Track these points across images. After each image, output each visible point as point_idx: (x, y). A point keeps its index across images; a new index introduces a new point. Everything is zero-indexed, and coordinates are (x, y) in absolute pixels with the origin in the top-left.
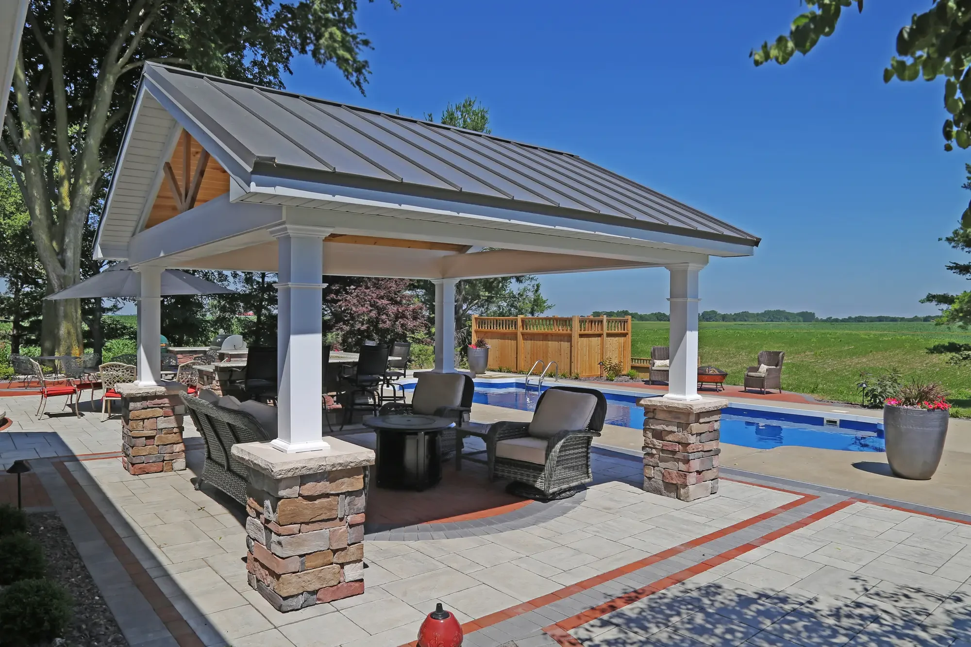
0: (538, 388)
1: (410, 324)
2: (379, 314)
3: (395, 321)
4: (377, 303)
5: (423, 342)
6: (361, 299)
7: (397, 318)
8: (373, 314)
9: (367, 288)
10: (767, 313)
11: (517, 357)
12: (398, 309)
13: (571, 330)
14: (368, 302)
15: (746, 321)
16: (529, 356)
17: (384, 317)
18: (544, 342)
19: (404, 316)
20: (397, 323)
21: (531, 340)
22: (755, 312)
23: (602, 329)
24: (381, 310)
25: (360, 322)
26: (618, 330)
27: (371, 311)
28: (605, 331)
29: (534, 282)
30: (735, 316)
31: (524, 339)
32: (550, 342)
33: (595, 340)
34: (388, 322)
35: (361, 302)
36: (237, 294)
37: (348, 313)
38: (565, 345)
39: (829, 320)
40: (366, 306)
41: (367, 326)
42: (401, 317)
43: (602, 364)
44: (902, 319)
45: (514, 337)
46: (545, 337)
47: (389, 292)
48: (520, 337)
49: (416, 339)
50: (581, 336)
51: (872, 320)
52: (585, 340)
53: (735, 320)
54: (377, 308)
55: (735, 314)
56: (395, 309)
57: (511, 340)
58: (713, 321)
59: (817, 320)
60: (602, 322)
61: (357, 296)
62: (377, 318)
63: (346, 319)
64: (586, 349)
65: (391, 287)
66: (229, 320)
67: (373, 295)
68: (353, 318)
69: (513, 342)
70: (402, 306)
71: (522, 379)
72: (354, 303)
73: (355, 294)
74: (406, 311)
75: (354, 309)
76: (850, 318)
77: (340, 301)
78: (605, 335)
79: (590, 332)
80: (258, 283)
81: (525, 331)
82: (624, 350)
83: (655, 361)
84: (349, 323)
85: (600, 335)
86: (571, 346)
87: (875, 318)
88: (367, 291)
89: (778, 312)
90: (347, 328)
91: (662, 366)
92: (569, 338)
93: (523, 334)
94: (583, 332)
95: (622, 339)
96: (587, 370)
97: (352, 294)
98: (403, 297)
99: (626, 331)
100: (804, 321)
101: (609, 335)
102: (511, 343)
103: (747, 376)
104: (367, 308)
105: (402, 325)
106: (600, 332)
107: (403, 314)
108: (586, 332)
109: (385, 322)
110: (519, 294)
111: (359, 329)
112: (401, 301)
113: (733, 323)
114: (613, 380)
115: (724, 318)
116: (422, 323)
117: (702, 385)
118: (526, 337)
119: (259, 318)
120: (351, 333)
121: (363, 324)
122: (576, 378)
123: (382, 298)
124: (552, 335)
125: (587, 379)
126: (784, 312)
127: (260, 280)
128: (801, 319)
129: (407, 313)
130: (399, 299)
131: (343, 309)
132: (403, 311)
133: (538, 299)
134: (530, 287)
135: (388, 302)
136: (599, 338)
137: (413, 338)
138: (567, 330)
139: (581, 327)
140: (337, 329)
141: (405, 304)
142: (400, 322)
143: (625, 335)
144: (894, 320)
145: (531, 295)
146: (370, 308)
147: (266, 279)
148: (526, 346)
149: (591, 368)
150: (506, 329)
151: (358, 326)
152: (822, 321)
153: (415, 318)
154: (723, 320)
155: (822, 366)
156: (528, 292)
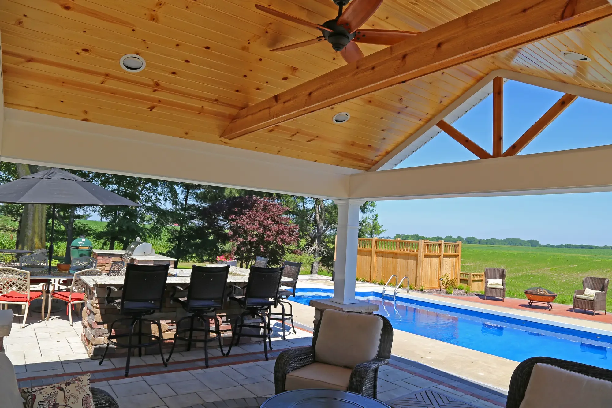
0: (394, 298)
1: (288, 239)
2: (265, 230)
3: (276, 237)
4: (264, 222)
5: (294, 252)
6: (253, 219)
7: (278, 234)
8: (261, 230)
9: (257, 211)
10: (508, 240)
11: (370, 270)
12: (279, 228)
13: (417, 251)
14: (257, 222)
15: (493, 244)
16: (380, 270)
17: (269, 233)
18: (394, 259)
19: (283, 233)
20: (278, 238)
21: (383, 257)
22: (500, 239)
23: (440, 251)
24: (266, 228)
25: (251, 236)
26: (452, 252)
27: (259, 228)
28: (443, 253)
29: (373, 213)
30: (486, 241)
31: (377, 256)
32: (399, 260)
33: (435, 260)
34: (271, 237)
35: (253, 220)
36: (167, 211)
37: (241, 229)
38: (412, 263)
39: (548, 246)
40: (256, 224)
41: (256, 239)
42: (281, 234)
43: (441, 279)
44: (597, 247)
45: (369, 253)
46: (395, 255)
47: (273, 215)
48: (374, 254)
49: (290, 250)
50: (425, 256)
51: (576, 247)
52: (427, 259)
53: (487, 243)
54: (264, 226)
55: (487, 240)
56: (277, 227)
57: (366, 256)
58: (473, 243)
59: (540, 246)
60: (440, 245)
61: (250, 217)
62: (263, 233)
63: (241, 233)
64: (428, 266)
65: (274, 211)
66: (160, 229)
67: (262, 216)
68: (245, 232)
69: (368, 258)
70: (282, 226)
71: (379, 289)
72: (247, 222)
73: (248, 215)
74: (285, 230)
75: (247, 226)
76: (562, 245)
77: (237, 219)
78: (442, 256)
79: (431, 253)
80: (182, 204)
81: (378, 249)
82: (455, 268)
83: (488, 280)
84: (242, 236)
85: (439, 256)
86: (417, 264)
87: (578, 245)
88: (257, 214)
89: (515, 239)
90: (241, 240)
91: (494, 284)
92: (416, 257)
93: (376, 252)
94: (426, 253)
95: (454, 260)
96: (429, 284)
97: (246, 215)
98: (283, 219)
99: (457, 253)
100: (531, 246)
101: (445, 256)
102: (366, 258)
103: (576, 298)
104: (256, 225)
105: (282, 240)
106: (438, 253)
107: (283, 232)
108: (429, 253)
109: (269, 237)
110: (363, 221)
111: (250, 241)
112: (281, 222)
113: (486, 245)
114: (451, 294)
115: (480, 242)
116: (295, 239)
117: (532, 302)
118: (378, 254)
119: (181, 229)
120: (244, 244)
121: (253, 238)
122: (421, 290)
123: (268, 219)
124: (401, 254)
125: (430, 291)
126: (518, 239)
127: (184, 203)
128: (530, 244)
129: (285, 231)
130: (279, 220)
131: (239, 225)
132: (283, 229)
133: (376, 225)
134: (371, 217)
135: (272, 222)
136: (438, 258)
137: (288, 249)
138: (414, 251)
139: (425, 249)
140: (234, 240)
141: (284, 224)
142: (280, 237)
143: (456, 256)
144: (591, 247)
145: (371, 222)
146: (258, 226)
147: (188, 202)
148: (378, 261)
149: (431, 282)
150: (363, 247)
151: (249, 239)
152: (544, 246)
153: (291, 235)
154: (479, 243)
155: (558, 278)
156: (369, 220)
